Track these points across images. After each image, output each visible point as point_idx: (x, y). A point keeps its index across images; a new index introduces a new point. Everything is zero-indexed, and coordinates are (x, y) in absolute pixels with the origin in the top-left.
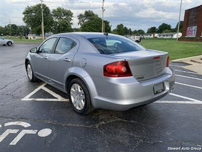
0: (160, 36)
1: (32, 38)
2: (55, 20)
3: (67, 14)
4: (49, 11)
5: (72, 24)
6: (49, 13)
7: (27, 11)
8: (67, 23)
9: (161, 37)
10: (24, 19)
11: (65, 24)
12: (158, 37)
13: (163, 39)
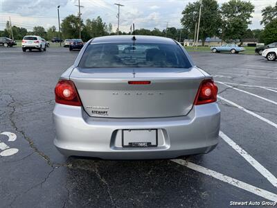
1: (188, 45)
2: (225, 18)
3: (244, 8)
4: (217, 6)
5: (250, 23)
6: (216, 9)
7: (187, 9)
8: (240, 23)
10: (182, 20)
11: (237, 24)
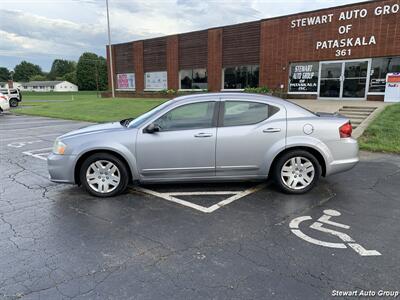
0: (26, 87)
9: (29, 89)
12: (22, 89)
13: (34, 93)
